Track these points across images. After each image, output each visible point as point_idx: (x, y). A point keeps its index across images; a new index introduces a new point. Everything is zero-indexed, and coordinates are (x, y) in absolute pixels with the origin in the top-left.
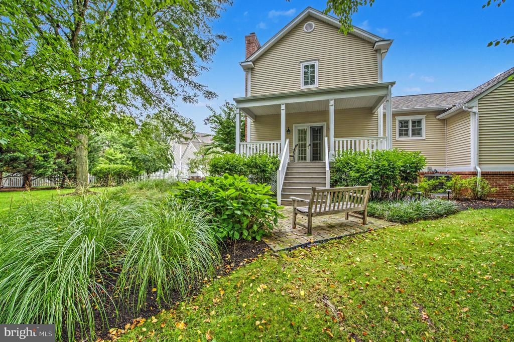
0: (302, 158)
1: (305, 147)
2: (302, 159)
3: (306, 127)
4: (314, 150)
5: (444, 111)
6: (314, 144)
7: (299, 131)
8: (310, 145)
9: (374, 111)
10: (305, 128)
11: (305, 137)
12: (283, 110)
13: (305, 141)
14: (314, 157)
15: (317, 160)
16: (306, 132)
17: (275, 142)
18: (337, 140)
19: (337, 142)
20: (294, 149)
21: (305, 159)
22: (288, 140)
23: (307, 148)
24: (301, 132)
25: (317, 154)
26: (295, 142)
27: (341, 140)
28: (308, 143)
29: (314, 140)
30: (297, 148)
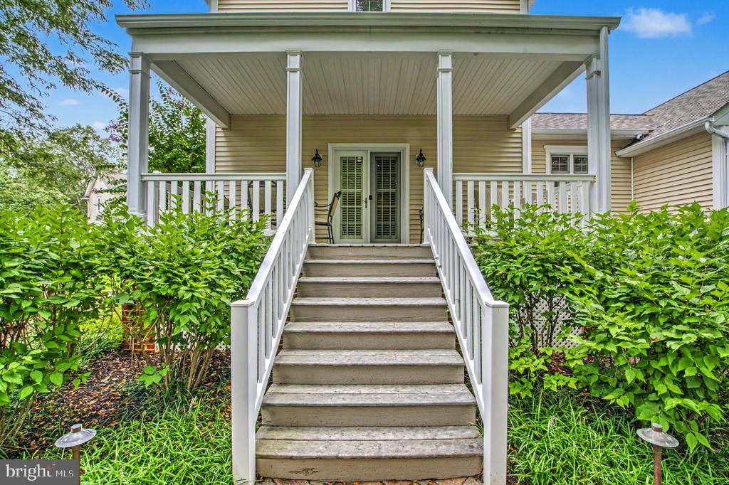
0: (352, 230)
1: (359, 203)
2: (351, 233)
3: (362, 150)
4: (379, 212)
5: (635, 140)
6: (379, 195)
7: (344, 160)
8: (371, 198)
9: (512, 127)
10: (359, 154)
11: (359, 177)
12: (294, 71)
13: (359, 186)
14: (379, 226)
15: (386, 233)
16: (360, 164)
17: (268, 177)
18: (462, 177)
19: (459, 186)
20: (332, 205)
21: (359, 233)
22: (309, 172)
23: (364, 204)
24: (350, 166)
25: (386, 219)
26: (334, 184)
27: (470, 177)
28: (366, 191)
29: (379, 186)
30: (339, 202)
